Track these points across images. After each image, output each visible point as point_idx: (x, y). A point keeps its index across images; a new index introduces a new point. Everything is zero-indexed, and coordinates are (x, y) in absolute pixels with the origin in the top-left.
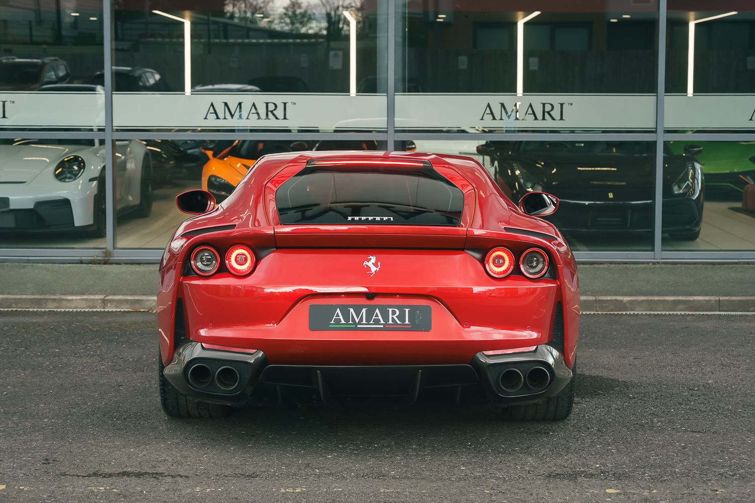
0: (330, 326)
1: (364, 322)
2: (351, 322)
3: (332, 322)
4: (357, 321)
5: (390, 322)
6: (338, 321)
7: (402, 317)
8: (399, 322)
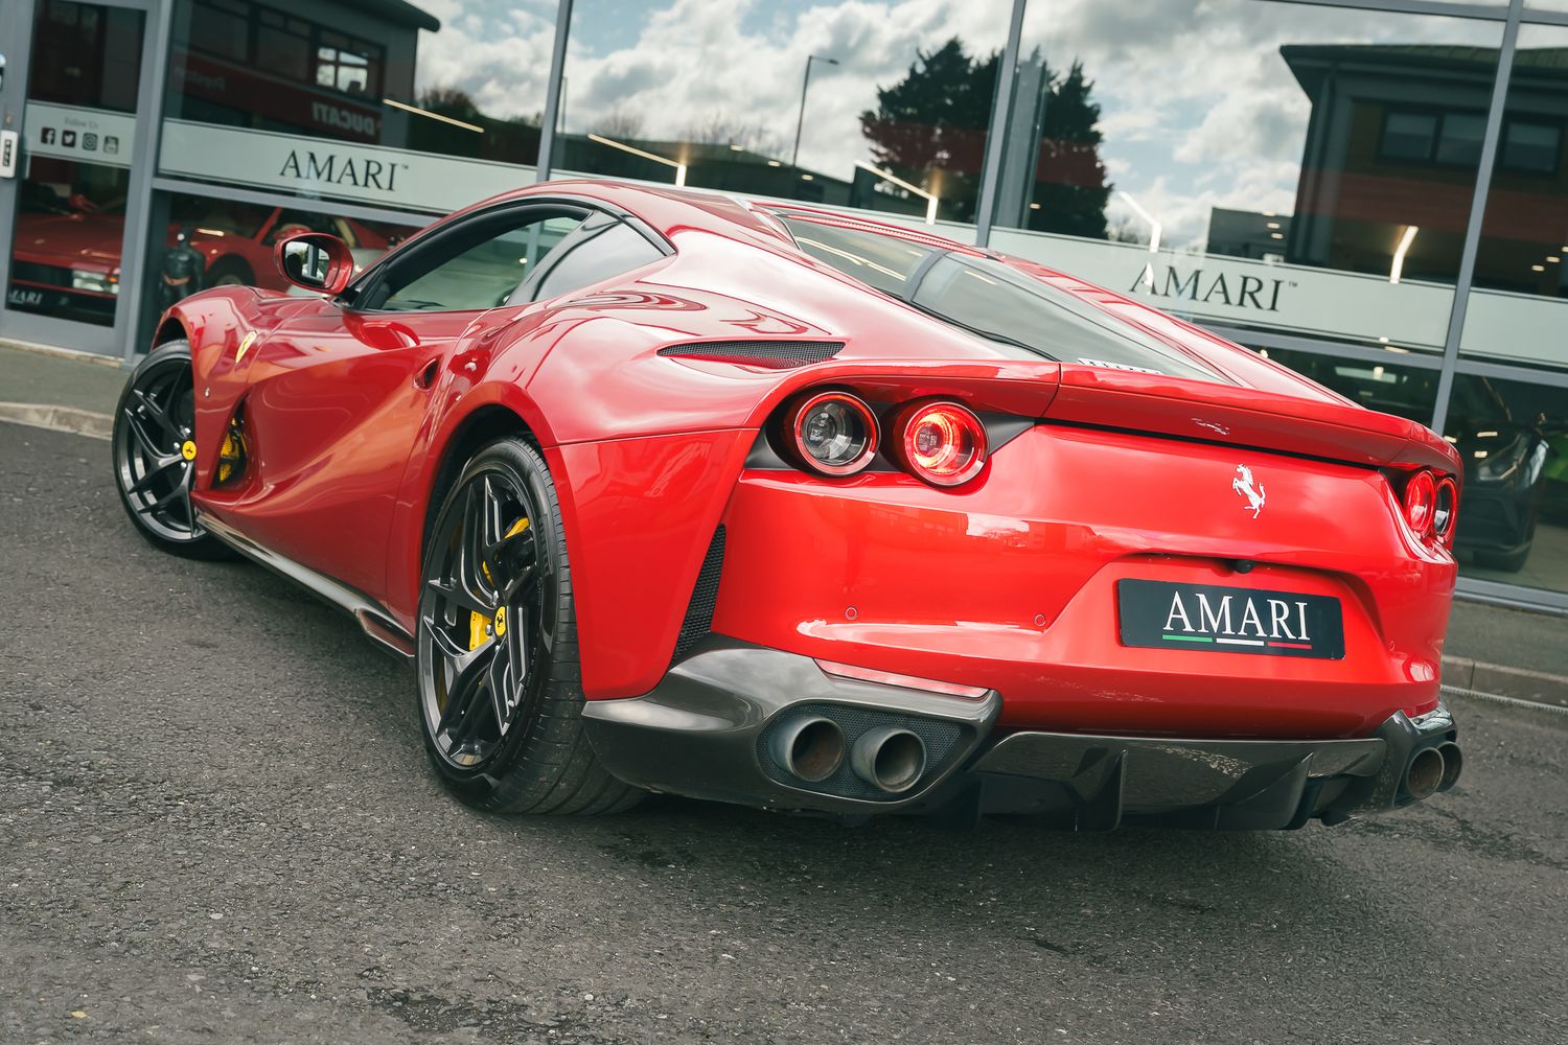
0: (1165, 637)
1: (1228, 631)
2: (1203, 630)
3: (1168, 627)
4: (1215, 626)
5: (1276, 634)
6: (1177, 624)
7: (1293, 622)
8: (1290, 636)
